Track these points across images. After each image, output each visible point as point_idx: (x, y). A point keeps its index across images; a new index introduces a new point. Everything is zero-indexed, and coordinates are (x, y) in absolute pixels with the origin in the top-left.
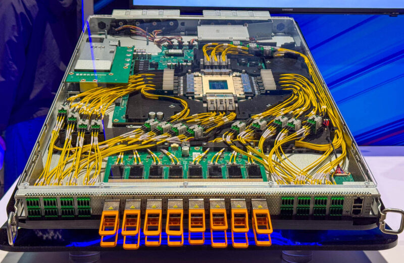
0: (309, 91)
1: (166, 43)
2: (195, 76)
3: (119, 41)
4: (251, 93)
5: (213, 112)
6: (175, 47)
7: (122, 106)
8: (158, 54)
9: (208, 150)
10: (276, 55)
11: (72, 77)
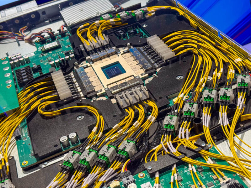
2: (85, 68)
5: (127, 108)
6: (48, 40)
7: (24, 139)
8: (35, 54)
9: (157, 175)
10: (148, 16)
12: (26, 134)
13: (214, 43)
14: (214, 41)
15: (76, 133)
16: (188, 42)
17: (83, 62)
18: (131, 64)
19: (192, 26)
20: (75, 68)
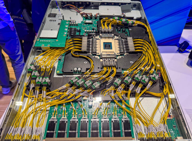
1: (85, 15)
2: (97, 39)
3: (63, 16)
5: (105, 66)
6: (89, 18)
7: (62, 61)
8: (81, 23)
9: (102, 102)
10: (133, 25)
11: (38, 43)
12: (63, 59)
13: (153, 52)
14: (154, 51)
15: (81, 68)
16: (144, 47)
17: (98, 36)
18: (116, 46)
19: (149, 39)
20: (94, 37)
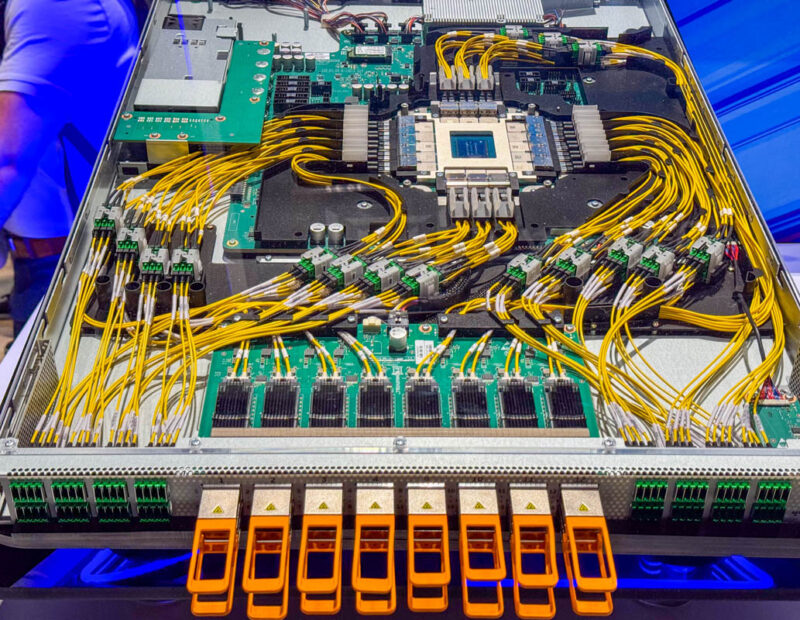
0: (689, 164)
1: (349, 28)
2: (418, 120)
3: (240, 26)
4: (550, 169)
5: (462, 221)
6: (370, 37)
7: (246, 204)
8: (331, 58)
9: (451, 335)
10: (607, 62)
11: (129, 126)
12: (252, 197)
13: (705, 165)
14: (708, 161)
15: (345, 228)
16: (656, 144)
17: (421, 109)
18: (514, 147)
20: (399, 113)
